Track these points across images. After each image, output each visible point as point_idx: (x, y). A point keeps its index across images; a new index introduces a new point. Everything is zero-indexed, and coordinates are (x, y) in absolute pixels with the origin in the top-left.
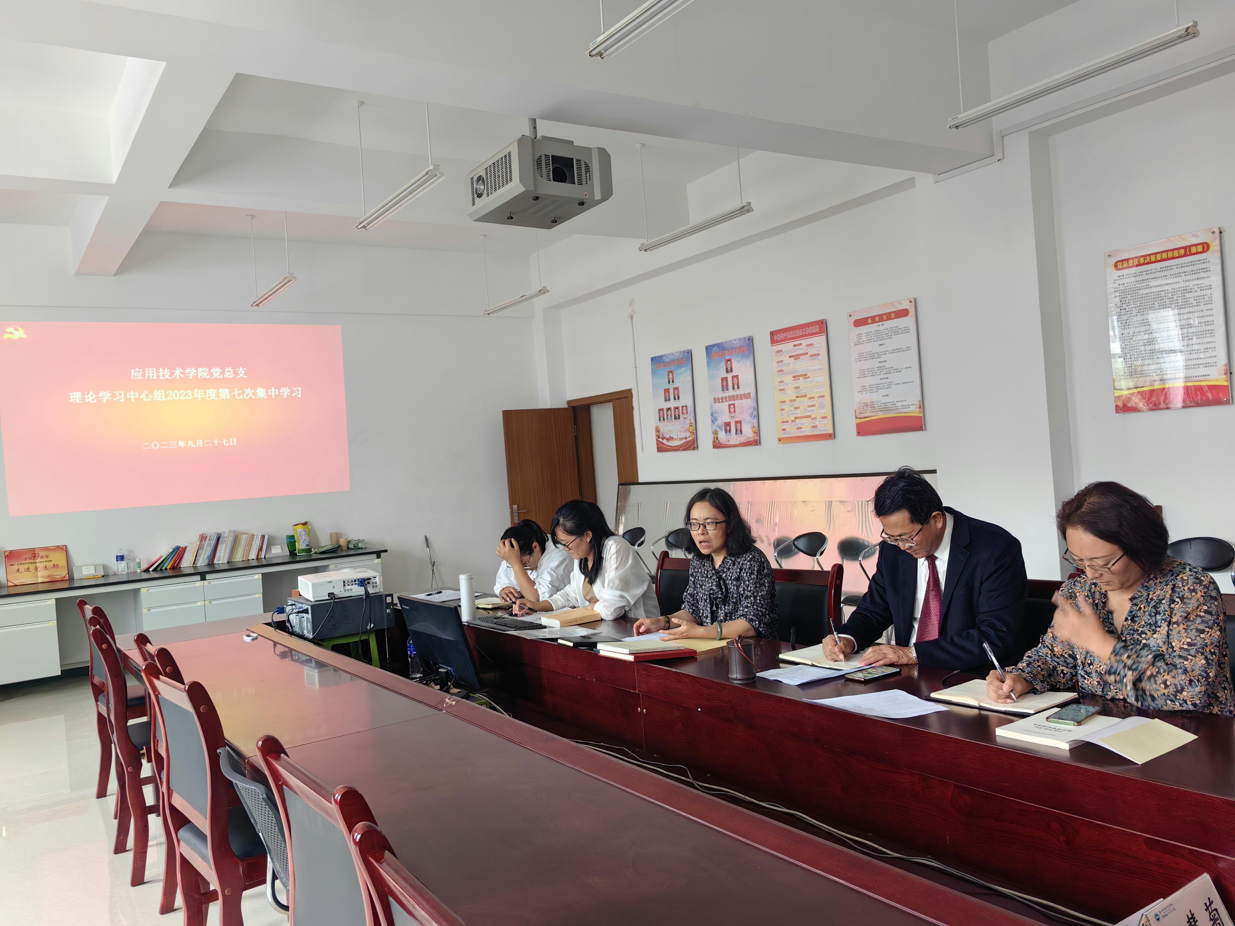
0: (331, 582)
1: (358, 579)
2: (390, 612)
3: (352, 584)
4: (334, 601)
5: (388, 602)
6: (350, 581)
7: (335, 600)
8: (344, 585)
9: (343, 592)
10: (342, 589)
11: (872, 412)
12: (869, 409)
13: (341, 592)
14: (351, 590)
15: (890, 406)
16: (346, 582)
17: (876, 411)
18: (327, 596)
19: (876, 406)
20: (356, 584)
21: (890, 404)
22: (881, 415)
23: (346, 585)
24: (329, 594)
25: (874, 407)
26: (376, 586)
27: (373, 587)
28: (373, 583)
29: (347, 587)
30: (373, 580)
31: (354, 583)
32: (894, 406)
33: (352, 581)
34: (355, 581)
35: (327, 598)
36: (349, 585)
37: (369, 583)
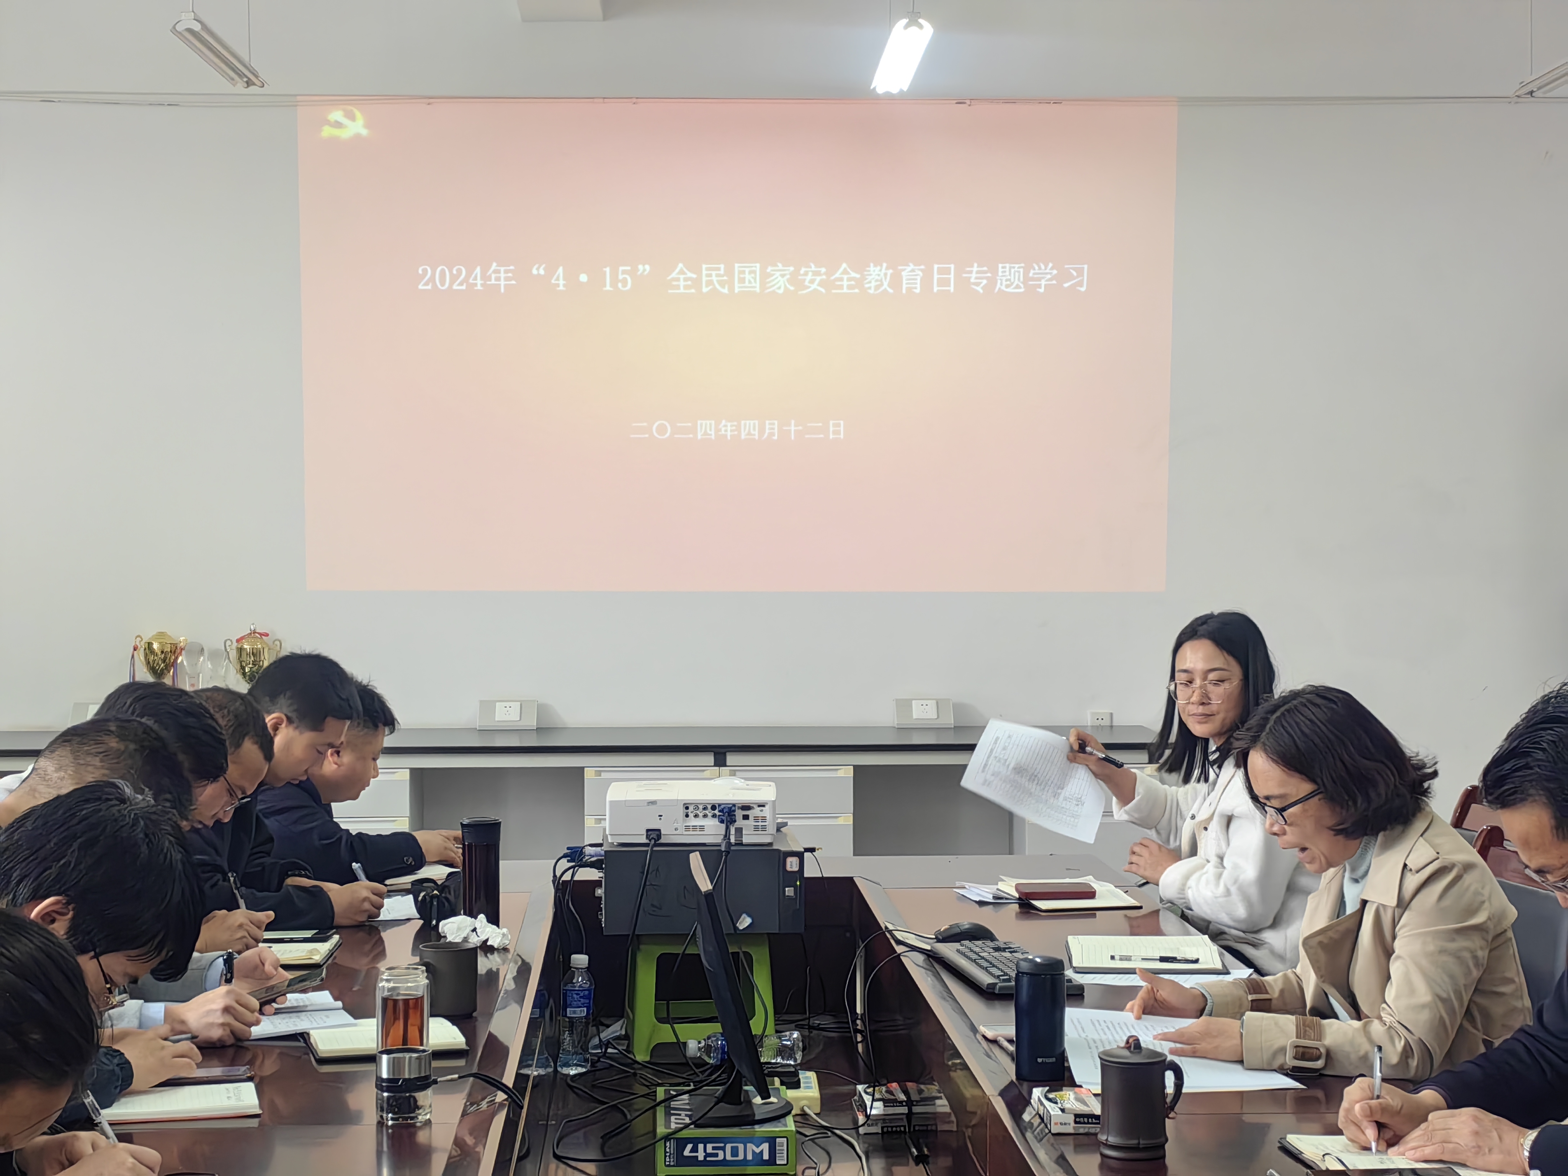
0: (653, 803)
1: (719, 805)
2: (792, 894)
3: (705, 816)
4: (652, 851)
5: (789, 868)
6: (701, 807)
7: (655, 849)
8: (687, 816)
9: (681, 830)
10: (681, 824)
13: (676, 829)
14: (702, 828)
16: (691, 808)
18: (645, 836)
20: (714, 816)
23: (691, 815)
24: (648, 831)
26: (764, 828)
27: (756, 828)
28: (756, 819)
29: (693, 822)
30: (756, 812)
31: (709, 813)
33: (705, 809)
34: (714, 808)
35: (644, 840)
36: (696, 816)
37: (746, 817)
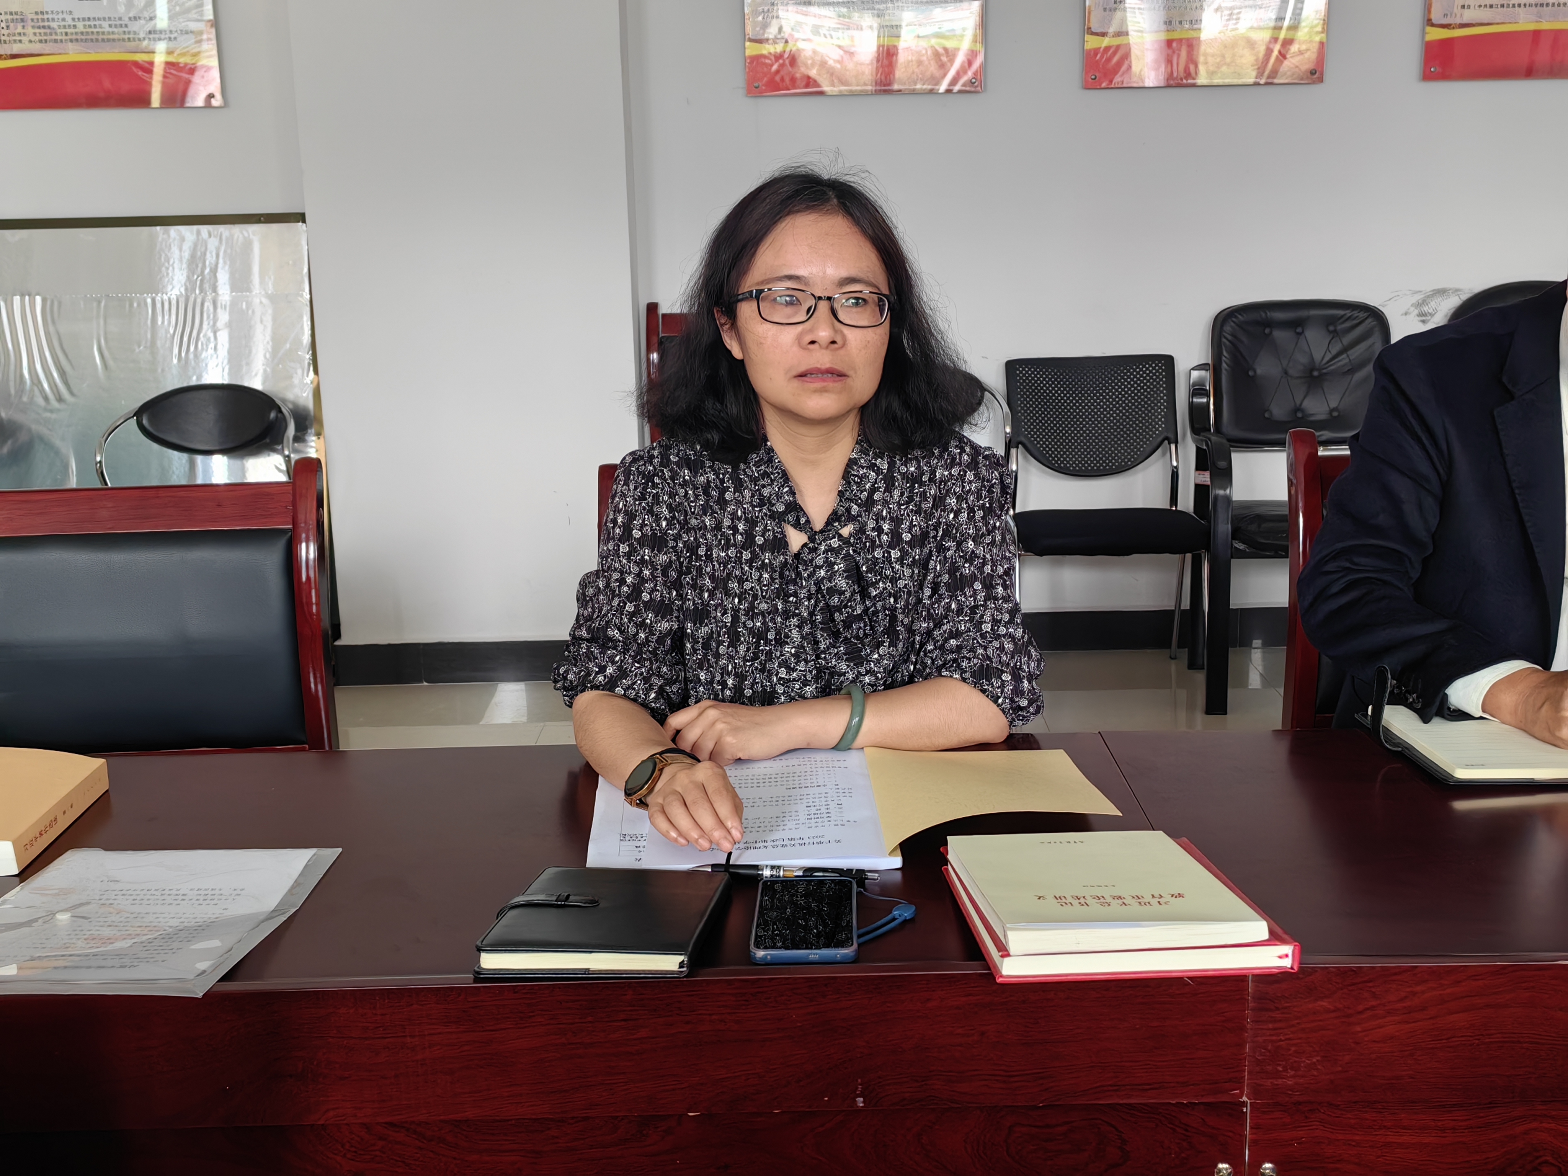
11: (41, 41)
12: (30, 31)
15: (107, 29)
17: (56, 41)
19: (54, 25)
21: (105, 24)
22: (74, 54)
25: (49, 27)
32: (121, 30)
